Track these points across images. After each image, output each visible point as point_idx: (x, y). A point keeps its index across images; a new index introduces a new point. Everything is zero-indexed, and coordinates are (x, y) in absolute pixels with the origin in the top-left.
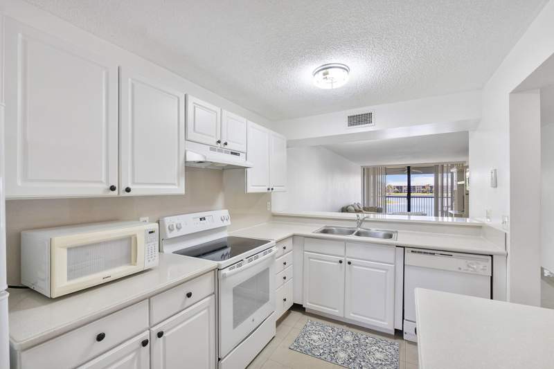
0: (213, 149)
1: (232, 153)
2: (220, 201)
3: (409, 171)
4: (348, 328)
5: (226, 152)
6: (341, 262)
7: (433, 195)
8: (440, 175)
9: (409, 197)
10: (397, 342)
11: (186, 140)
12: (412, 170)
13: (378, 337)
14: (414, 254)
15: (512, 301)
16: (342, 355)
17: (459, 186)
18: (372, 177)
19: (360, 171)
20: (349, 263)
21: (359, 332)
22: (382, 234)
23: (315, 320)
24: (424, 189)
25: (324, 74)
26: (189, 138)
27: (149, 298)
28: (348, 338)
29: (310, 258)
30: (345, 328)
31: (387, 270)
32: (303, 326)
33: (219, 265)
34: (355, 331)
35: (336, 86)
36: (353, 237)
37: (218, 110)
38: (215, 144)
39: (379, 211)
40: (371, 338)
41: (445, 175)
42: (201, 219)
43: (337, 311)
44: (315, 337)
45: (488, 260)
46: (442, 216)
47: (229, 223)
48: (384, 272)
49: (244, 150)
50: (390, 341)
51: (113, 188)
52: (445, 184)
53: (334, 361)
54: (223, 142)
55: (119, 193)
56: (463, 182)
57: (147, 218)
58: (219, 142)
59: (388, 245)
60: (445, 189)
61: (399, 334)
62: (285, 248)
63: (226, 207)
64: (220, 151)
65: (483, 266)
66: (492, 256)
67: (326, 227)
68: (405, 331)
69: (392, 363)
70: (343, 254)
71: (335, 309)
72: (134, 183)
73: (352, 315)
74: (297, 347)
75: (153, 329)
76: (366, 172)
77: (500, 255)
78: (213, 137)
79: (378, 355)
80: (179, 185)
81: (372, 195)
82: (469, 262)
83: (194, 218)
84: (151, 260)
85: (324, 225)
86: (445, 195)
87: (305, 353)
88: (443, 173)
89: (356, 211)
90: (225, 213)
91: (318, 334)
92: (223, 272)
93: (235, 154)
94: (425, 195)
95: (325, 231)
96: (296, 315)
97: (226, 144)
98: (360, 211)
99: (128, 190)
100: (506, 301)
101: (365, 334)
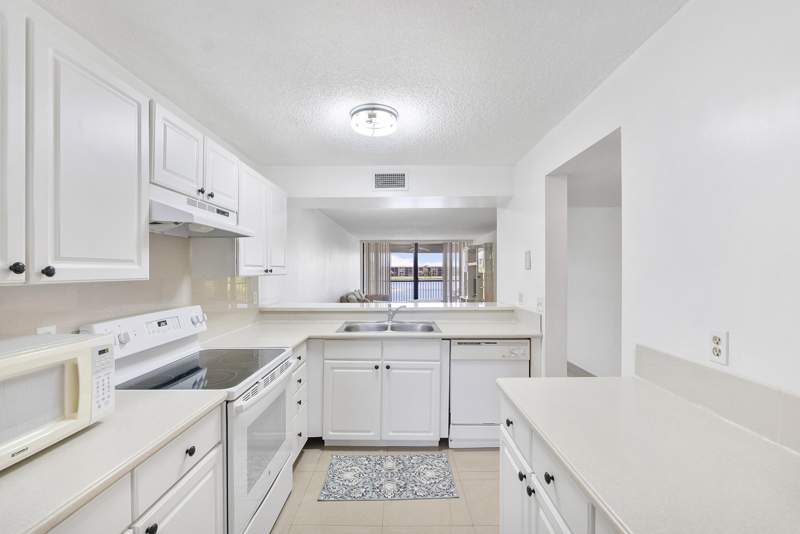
0: (191, 202)
1: (219, 211)
2: (185, 291)
3: (416, 249)
4: (385, 453)
5: (211, 209)
6: (377, 367)
7: (441, 278)
8: (448, 254)
9: (416, 281)
10: (444, 453)
11: (151, 183)
12: (420, 248)
13: (423, 454)
14: (461, 346)
15: (548, 375)
16: (389, 487)
17: (470, 267)
18: (373, 256)
19: (359, 247)
20: (388, 367)
21: (401, 454)
22: (420, 326)
23: (342, 454)
24: (429, 271)
25: (370, 116)
26: (157, 179)
27: (132, 471)
28: (390, 464)
29: (334, 368)
30: (382, 453)
31: (431, 369)
32: (327, 466)
33: (229, 394)
34: (396, 454)
35: (379, 133)
36: (389, 333)
37: (199, 136)
38: (194, 193)
39: (386, 298)
40: (416, 457)
41: (454, 254)
42: (159, 324)
43: (371, 434)
44: (348, 475)
45: (526, 344)
46: (451, 301)
47: (202, 327)
48: (428, 372)
49: (235, 209)
50: (436, 453)
51: (17, 268)
52: (454, 265)
53: (382, 497)
54: (207, 192)
55: (27, 278)
56: (474, 264)
57: (52, 329)
58: (202, 191)
59: (433, 338)
60: (454, 271)
61: (444, 443)
62: (299, 358)
63: (195, 300)
64: (201, 206)
65: (522, 350)
66: (529, 339)
67: (346, 323)
68: (451, 437)
69: (445, 477)
70: (379, 357)
71: (369, 432)
72: (57, 257)
73: (391, 434)
74: (327, 496)
75: (137, 525)
76: (366, 248)
77: (535, 337)
78: (192, 181)
79: (429, 474)
80: (140, 263)
81: (373, 278)
82: (512, 347)
83: (148, 323)
84: (101, 403)
85: (343, 322)
86: (454, 278)
87: (343, 499)
88: (451, 252)
89: (359, 301)
90: (196, 311)
91: (351, 471)
92: (236, 404)
93: (223, 213)
94: (433, 278)
95: (348, 329)
96: (314, 454)
97: (211, 195)
98: (364, 301)
99: (49, 272)
100: (540, 376)
101: (408, 454)
